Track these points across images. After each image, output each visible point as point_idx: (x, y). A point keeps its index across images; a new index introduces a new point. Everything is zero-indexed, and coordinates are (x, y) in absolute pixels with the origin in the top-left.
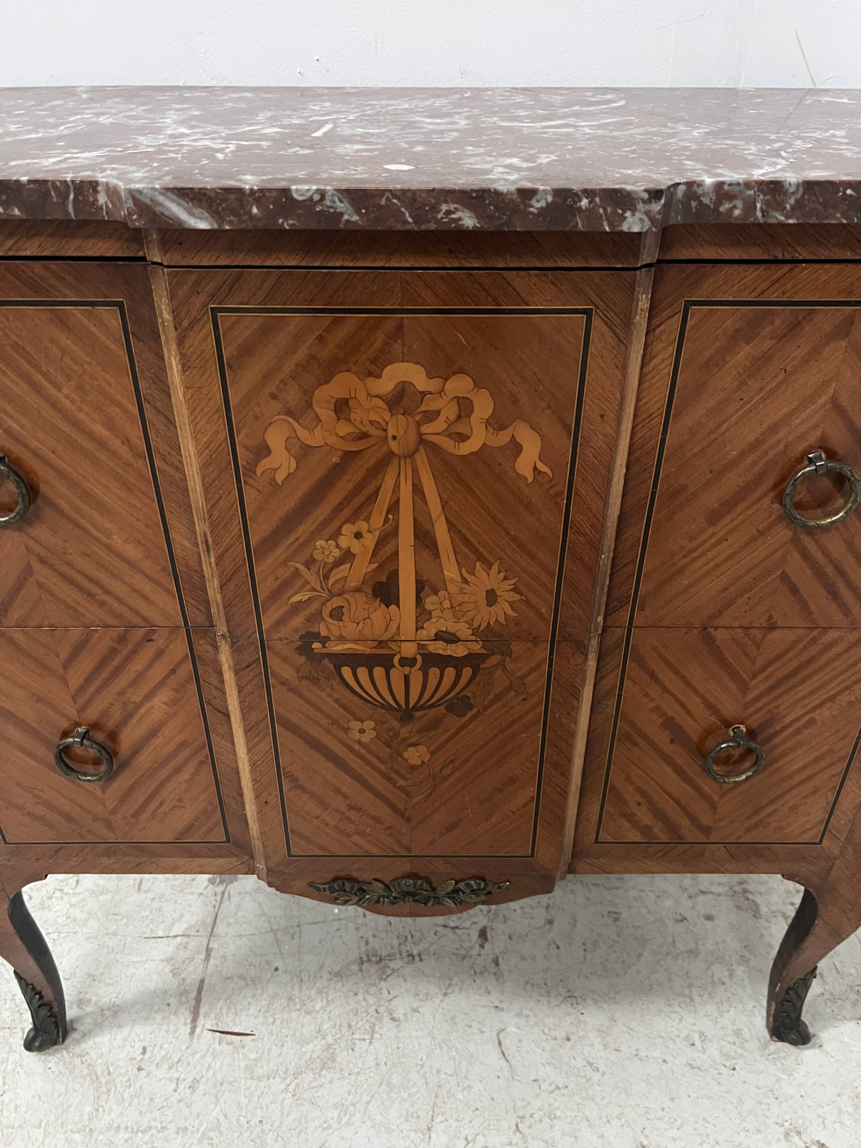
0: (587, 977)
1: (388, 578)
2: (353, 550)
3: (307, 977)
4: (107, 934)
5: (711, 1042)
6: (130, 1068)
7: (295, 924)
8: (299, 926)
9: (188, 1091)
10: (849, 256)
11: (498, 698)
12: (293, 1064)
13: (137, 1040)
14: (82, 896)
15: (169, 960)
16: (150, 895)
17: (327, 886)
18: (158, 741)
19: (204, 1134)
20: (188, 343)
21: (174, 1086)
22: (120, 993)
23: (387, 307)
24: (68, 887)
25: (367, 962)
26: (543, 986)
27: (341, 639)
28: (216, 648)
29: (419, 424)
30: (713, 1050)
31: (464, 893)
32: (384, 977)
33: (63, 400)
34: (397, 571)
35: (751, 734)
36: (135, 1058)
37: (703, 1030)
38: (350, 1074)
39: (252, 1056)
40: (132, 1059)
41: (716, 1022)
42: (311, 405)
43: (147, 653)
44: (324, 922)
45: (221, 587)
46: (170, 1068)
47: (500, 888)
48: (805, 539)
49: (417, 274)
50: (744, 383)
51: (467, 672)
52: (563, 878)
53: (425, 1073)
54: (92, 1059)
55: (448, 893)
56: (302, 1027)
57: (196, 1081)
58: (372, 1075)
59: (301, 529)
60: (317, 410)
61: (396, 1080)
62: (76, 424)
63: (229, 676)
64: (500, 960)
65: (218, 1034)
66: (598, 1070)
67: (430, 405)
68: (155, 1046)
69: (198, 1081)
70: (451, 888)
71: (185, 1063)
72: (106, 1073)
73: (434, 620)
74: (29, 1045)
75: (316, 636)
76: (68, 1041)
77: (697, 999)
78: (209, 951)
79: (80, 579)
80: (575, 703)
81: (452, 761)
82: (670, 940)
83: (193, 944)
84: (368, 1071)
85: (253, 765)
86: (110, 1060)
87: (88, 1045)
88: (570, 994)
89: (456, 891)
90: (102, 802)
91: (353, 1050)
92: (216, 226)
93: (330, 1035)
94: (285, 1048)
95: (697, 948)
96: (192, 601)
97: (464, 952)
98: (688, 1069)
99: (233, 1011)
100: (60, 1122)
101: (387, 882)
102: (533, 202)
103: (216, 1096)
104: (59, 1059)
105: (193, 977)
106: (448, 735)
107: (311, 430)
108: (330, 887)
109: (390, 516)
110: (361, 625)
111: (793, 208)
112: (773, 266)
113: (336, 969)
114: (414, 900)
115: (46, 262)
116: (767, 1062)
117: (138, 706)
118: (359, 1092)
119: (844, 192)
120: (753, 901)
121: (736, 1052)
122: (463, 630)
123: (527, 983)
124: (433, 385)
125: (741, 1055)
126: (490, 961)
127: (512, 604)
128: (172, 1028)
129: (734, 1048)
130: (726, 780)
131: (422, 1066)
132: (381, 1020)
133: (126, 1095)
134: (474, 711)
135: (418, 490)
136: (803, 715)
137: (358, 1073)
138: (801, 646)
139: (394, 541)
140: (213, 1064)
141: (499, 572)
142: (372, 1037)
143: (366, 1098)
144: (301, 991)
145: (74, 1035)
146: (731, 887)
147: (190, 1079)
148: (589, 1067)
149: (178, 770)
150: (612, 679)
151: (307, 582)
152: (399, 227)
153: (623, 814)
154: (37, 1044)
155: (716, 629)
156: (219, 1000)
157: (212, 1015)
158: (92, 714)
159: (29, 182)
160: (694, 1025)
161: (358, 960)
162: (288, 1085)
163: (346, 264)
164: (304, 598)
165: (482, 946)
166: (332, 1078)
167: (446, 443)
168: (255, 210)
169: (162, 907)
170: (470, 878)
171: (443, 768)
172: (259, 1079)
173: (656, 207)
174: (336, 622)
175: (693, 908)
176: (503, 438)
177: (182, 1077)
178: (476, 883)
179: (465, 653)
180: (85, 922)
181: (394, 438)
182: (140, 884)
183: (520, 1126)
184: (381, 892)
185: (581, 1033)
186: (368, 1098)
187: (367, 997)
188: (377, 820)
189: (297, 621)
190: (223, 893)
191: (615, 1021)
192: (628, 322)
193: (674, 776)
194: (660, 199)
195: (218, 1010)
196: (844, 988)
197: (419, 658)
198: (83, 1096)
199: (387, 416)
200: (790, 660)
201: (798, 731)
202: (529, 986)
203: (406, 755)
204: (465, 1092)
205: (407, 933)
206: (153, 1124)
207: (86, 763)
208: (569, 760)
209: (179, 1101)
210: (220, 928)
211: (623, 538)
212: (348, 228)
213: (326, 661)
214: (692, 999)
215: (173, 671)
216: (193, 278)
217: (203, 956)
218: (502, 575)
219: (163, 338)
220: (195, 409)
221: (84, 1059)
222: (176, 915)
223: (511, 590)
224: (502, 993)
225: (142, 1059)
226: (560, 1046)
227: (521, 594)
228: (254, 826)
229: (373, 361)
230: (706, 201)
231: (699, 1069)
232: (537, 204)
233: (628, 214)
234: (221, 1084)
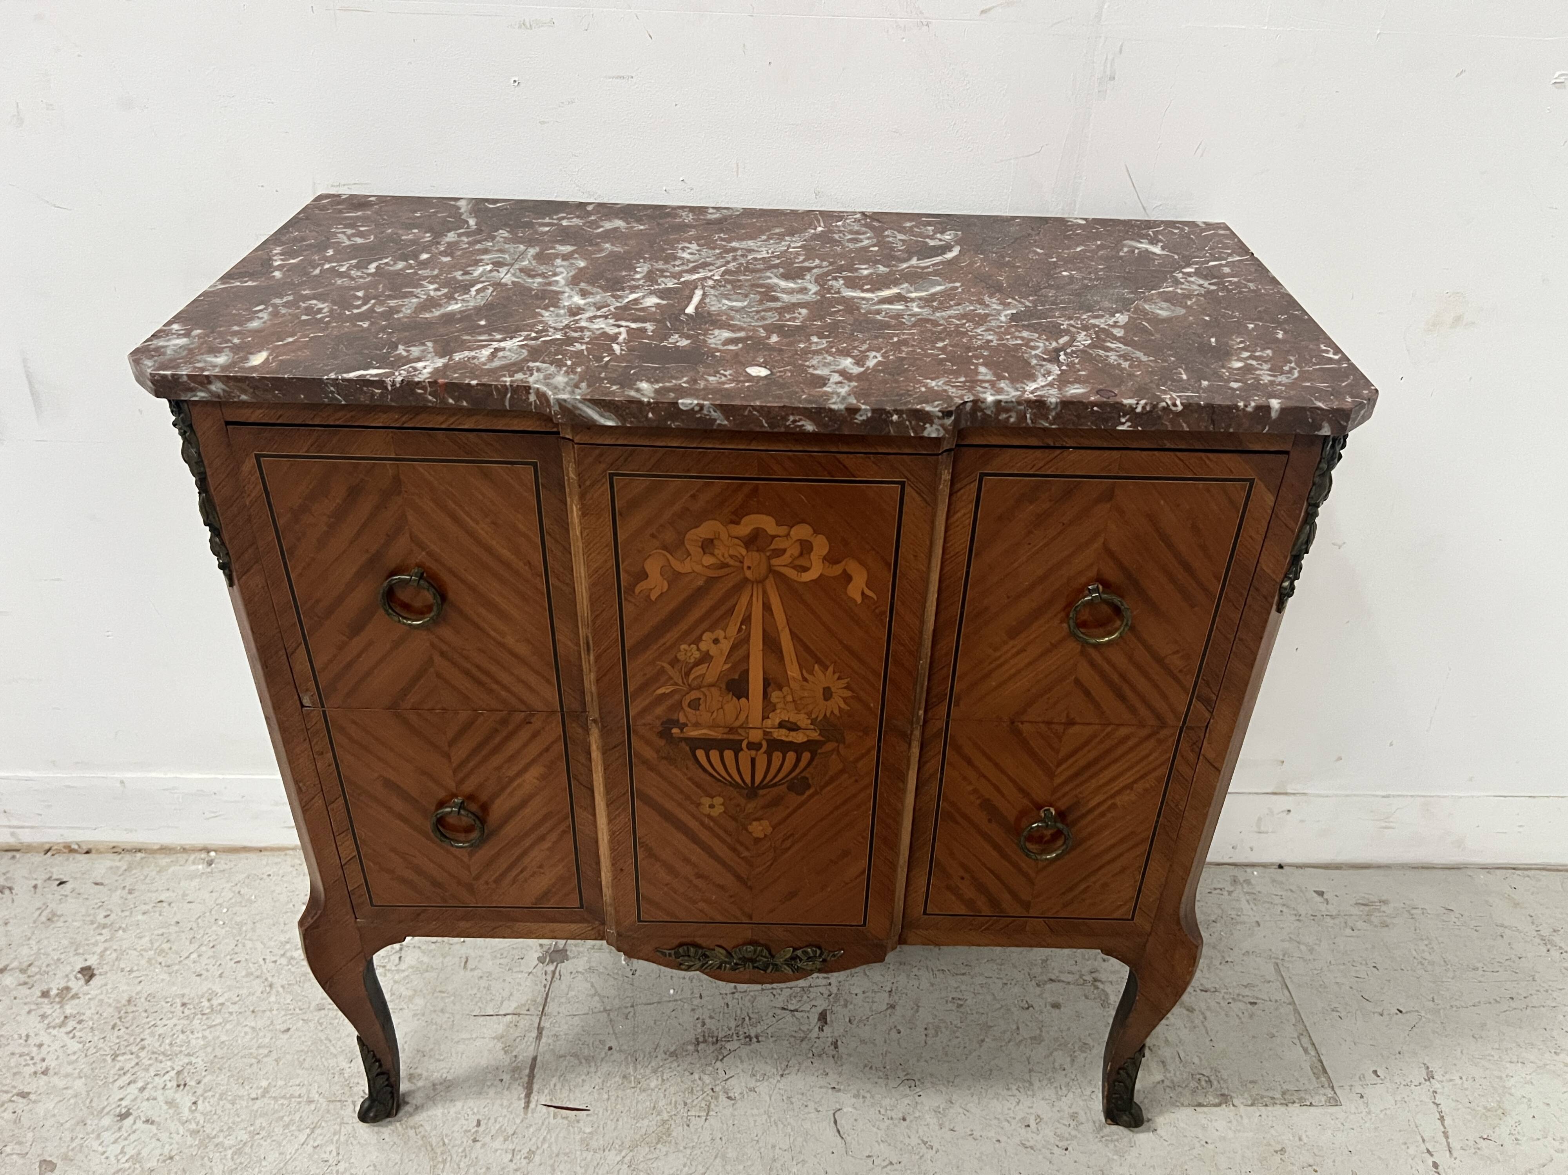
0: (926, 1061)
1: (740, 676)
2: (711, 653)
3: (642, 1056)
4: (435, 1011)
5: (1046, 1123)
6: (465, 1140)
7: (629, 1005)
8: (632, 1006)
9: (524, 1162)
10: (1105, 445)
11: (832, 780)
12: (629, 1138)
13: (470, 1113)
14: (406, 973)
15: (499, 1038)
16: (477, 973)
17: (673, 952)
18: (527, 811)
20: (588, 496)
21: (510, 1156)
22: (450, 1069)
23: (747, 476)
24: (390, 964)
25: (703, 1042)
26: (882, 1069)
27: (697, 725)
28: (587, 731)
29: (769, 558)
30: (1048, 1132)
31: (801, 960)
32: (720, 1057)
33: (480, 531)
34: (747, 671)
35: (1062, 815)
36: (470, 1131)
37: (1039, 1113)
38: (685, 1148)
39: (588, 1130)
40: (466, 1131)
41: (1053, 1105)
42: (683, 543)
43: (524, 734)
44: (659, 1003)
45: (597, 680)
46: (505, 1140)
47: (834, 956)
48: (1091, 651)
49: (771, 455)
50: (1030, 532)
51: (806, 756)
52: (893, 949)
53: (760, 1148)
54: (426, 1131)
55: (786, 960)
56: (637, 1103)
57: (531, 1152)
58: (707, 1149)
59: (668, 635)
60: (688, 547)
61: (731, 1154)
62: (488, 550)
63: (596, 755)
64: (839, 1043)
65: (552, 1109)
66: (932, 1148)
67: (778, 544)
68: (489, 1119)
69: (534, 1153)
70: (788, 956)
71: (520, 1136)
72: (441, 1144)
73: (778, 711)
74: (364, 1116)
75: (676, 723)
76: (401, 1114)
77: (1037, 1084)
78: (540, 1030)
79: (474, 670)
80: (901, 785)
81: (792, 835)
82: (1014, 1027)
83: (524, 1022)
84: (703, 1145)
85: (612, 834)
86: (444, 1133)
87: (420, 1118)
88: (909, 1077)
89: (794, 958)
90: (468, 868)
91: (688, 1126)
92: (620, 424)
93: (665, 1112)
94: (620, 1123)
95: (1040, 1035)
96: (570, 691)
97: (802, 1035)
98: (1020, 1148)
99: (567, 1088)
101: (729, 949)
102: (857, 416)
103: (552, 1166)
104: (393, 1131)
105: (525, 1054)
106: (789, 810)
107: (682, 561)
108: (675, 953)
109: (744, 627)
110: (715, 714)
111: (1054, 418)
112: (1047, 451)
113: (672, 1049)
114: (754, 967)
115: (480, 433)
116: (1100, 1144)
117: (512, 780)
118: (694, 1164)
119: (1092, 409)
120: (1103, 990)
121: (1070, 1134)
122: (803, 720)
123: (866, 1066)
124: (782, 530)
125: (1076, 1137)
126: (829, 1044)
127: (845, 700)
128: (505, 1103)
129: (1069, 1130)
130: (1039, 857)
131: (758, 1141)
132: (717, 1098)
133: (462, 1165)
134: (811, 791)
135: (767, 607)
136: (1105, 801)
137: (693, 1147)
138: (1098, 739)
139: (745, 646)
140: (548, 1137)
141: (834, 673)
142: (707, 1115)
143: (701, 1169)
144: (635, 1070)
145: (408, 1108)
146: (1081, 976)
147: (525, 1151)
148: (922, 1145)
149: (542, 838)
150: (934, 764)
151: (671, 678)
152: (758, 429)
153: (948, 888)
154: (372, 1115)
155: (1022, 723)
156: (553, 1076)
157: (546, 1091)
158: (469, 787)
159: (477, 384)
160: (1031, 1107)
161: (694, 1041)
162: (624, 1157)
163: (717, 446)
164: (667, 691)
165: (821, 1029)
166: (667, 1152)
167: (791, 573)
168: (650, 415)
169: (489, 985)
170: (807, 946)
171: (783, 841)
172: (595, 1151)
173: (949, 421)
174: (694, 712)
175: (1040, 996)
176: (837, 570)
177: (518, 1148)
178: (812, 951)
179: (805, 739)
180: (411, 999)
181: (749, 568)
182: (466, 962)
184: (723, 958)
185: (917, 1114)
186: (704, 1170)
187: (703, 1076)
188: (722, 887)
189: (659, 710)
190: (554, 972)
191: (952, 1103)
192: (933, 490)
193: (994, 853)
194: (951, 416)
195: (552, 1086)
196: (1185, 1075)
197: (764, 744)
198: (419, 1165)
199: (744, 551)
200: (1089, 751)
201: (1102, 814)
202: (867, 1069)
203: (750, 828)
204: (800, 1165)
205: (744, 1015)
207: (458, 831)
208: (897, 835)
209: (516, 1170)
210: (551, 1008)
211: (939, 647)
212: (720, 428)
213: (683, 744)
214: (1031, 1084)
215: (547, 750)
216: (597, 452)
217: (534, 1034)
218: (836, 676)
219: (567, 490)
220: (589, 544)
221: (418, 1131)
222: (506, 994)
223: (845, 688)
224: (840, 1074)
225: (477, 1132)
226: (896, 1126)
227: (853, 692)
228: (607, 892)
229: (734, 513)
230: (988, 412)
231: (1032, 1148)
232: (860, 418)
233: (928, 425)
234: (557, 1155)
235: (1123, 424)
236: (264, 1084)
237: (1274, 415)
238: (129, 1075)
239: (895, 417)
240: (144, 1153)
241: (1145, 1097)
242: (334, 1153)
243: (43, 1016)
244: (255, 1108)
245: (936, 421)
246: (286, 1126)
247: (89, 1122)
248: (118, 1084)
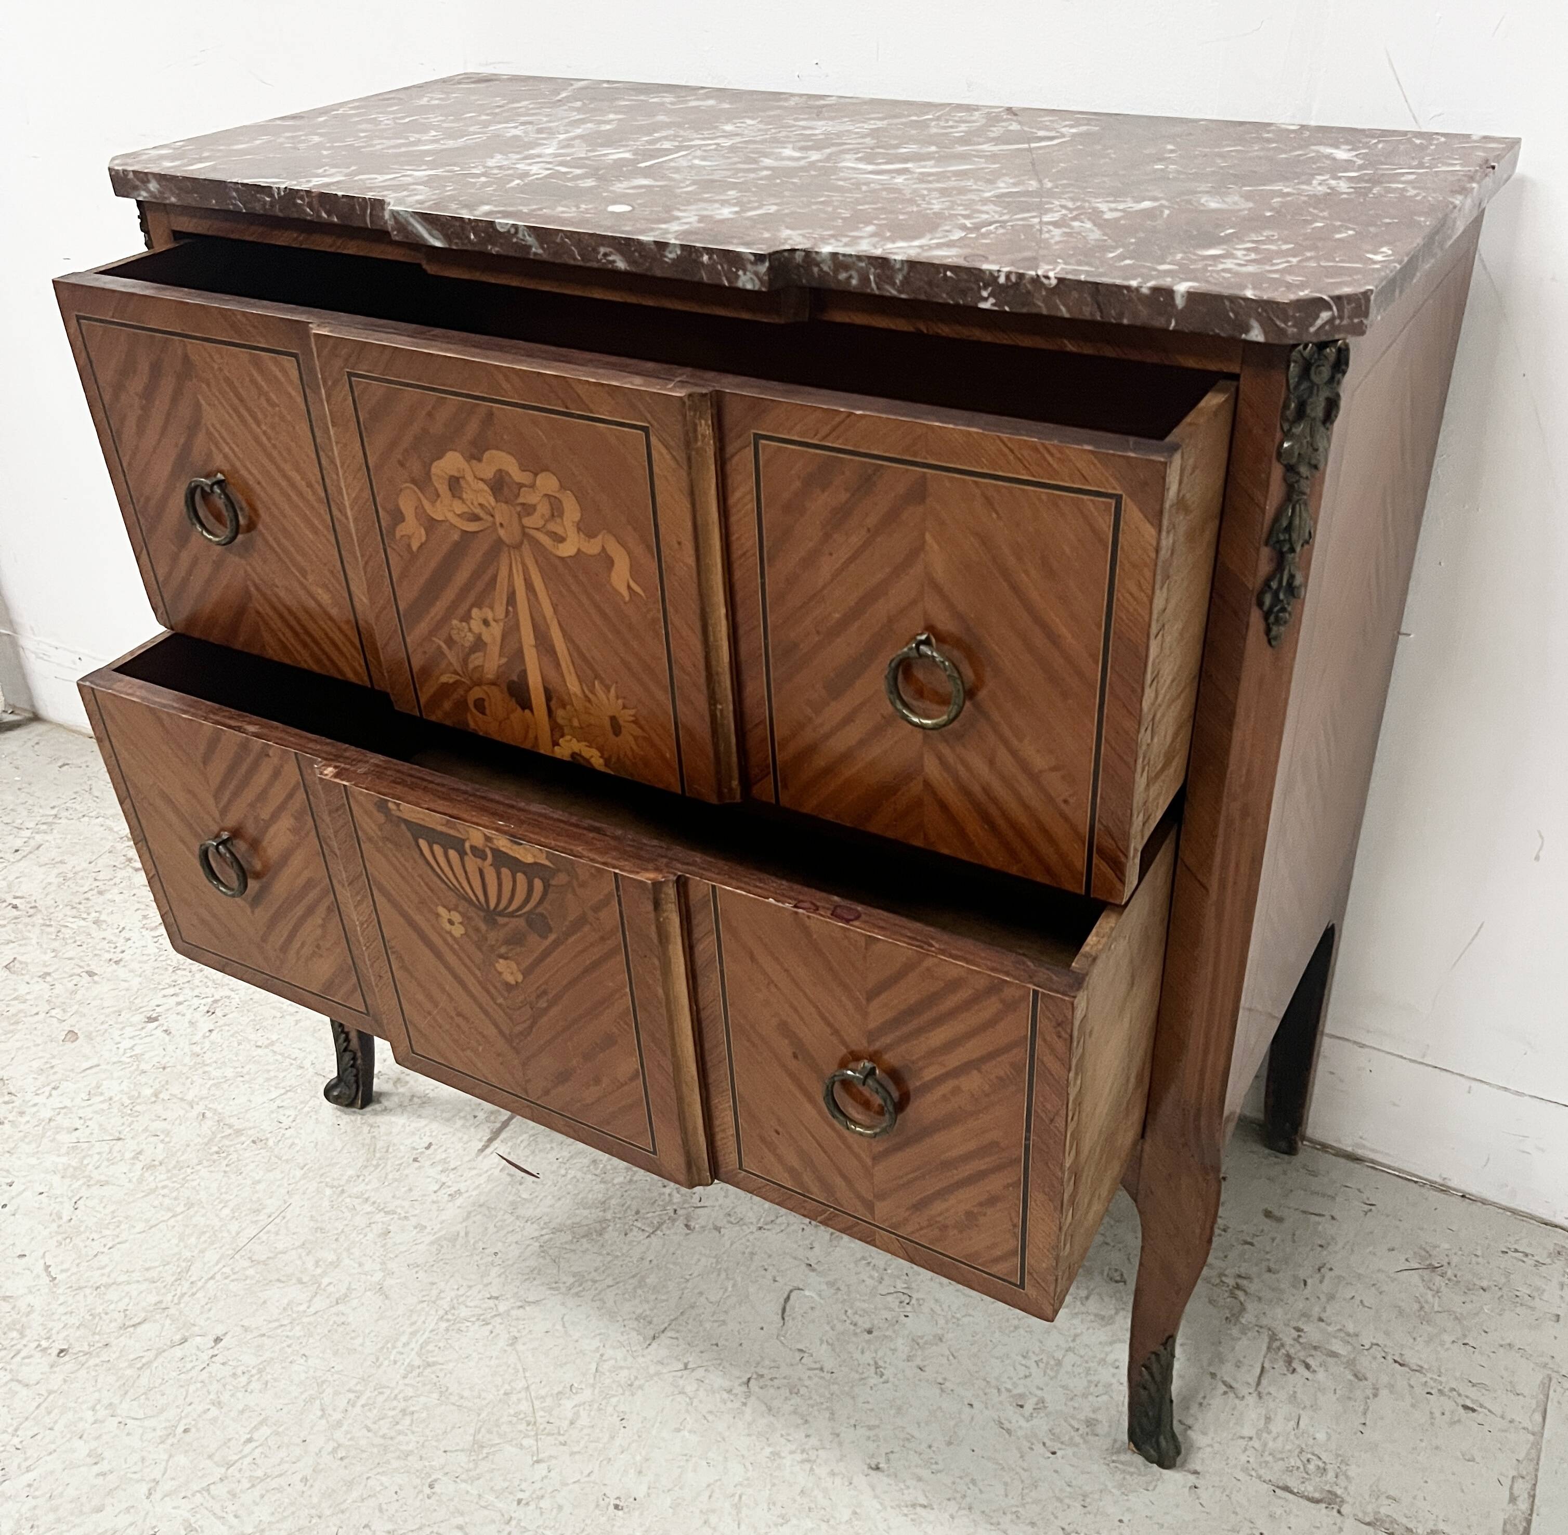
5: (1048, 1413)
6: (407, 1155)
9: (447, 1198)
12: (558, 1220)
13: (427, 1134)
19: (439, 1239)
21: (436, 1187)
30: (1041, 1424)
36: (417, 1149)
37: (1046, 1398)
38: (608, 1254)
39: (525, 1196)
40: (414, 1149)
41: (1072, 1399)
46: (442, 1171)
53: (686, 1288)
54: (379, 1133)
57: (459, 1192)
58: (630, 1264)
61: (651, 1280)
65: (505, 1162)
66: (882, 1375)
68: (442, 1146)
69: (461, 1193)
71: (459, 1173)
72: (385, 1149)
74: (328, 1093)
76: (368, 1109)
82: (1082, 1293)
84: (628, 1259)
86: (394, 1141)
87: (385, 1119)
88: (907, 1290)
91: (626, 1234)
92: (447, 246)
93: (612, 1211)
95: (1111, 1317)
98: (994, 1425)
99: (532, 1148)
100: (322, 1171)
102: (667, 254)
104: (352, 1122)
111: (902, 283)
116: (1105, 1468)
118: (607, 1272)
119: (945, 274)
120: (1241, 1303)
121: (1069, 1438)
123: (863, 1258)
125: (1077, 1445)
128: (466, 1137)
129: (1073, 1434)
131: (688, 1281)
132: (674, 1220)
133: (390, 1176)
137: (617, 1257)
140: (484, 1186)
142: (653, 1232)
143: (609, 1281)
144: (611, 1160)
145: (377, 1107)
146: (1221, 1275)
147: (453, 1189)
148: (873, 1369)
152: (572, 262)
156: (526, 1133)
159: (342, 195)
160: (1039, 1388)
162: (542, 1235)
166: (588, 1250)
168: (472, 236)
172: (518, 1218)
173: (761, 269)
177: (450, 1183)
183: (752, 1381)
185: (890, 1333)
186: (611, 1283)
187: (674, 1193)
191: (940, 1339)
194: (765, 263)
195: (519, 1141)
198: (354, 1160)
204: (716, 1324)
206: (399, 1210)
209: (433, 1202)
212: (537, 258)
221: (372, 1130)
224: (828, 1254)
225: (422, 1153)
226: (855, 1334)
230: (826, 268)
231: (1009, 1432)
232: (670, 256)
233: (740, 273)
234: (480, 1206)
235: (986, 299)
236: (274, 1037)
237: (1180, 302)
238: (177, 988)
239: (705, 258)
240: (147, 1056)
241: (1211, 1446)
242: (291, 1119)
243: (145, 917)
244: (255, 1054)
245: (749, 267)
246: (268, 1080)
247: (123, 1014)
248: (164, 992)
